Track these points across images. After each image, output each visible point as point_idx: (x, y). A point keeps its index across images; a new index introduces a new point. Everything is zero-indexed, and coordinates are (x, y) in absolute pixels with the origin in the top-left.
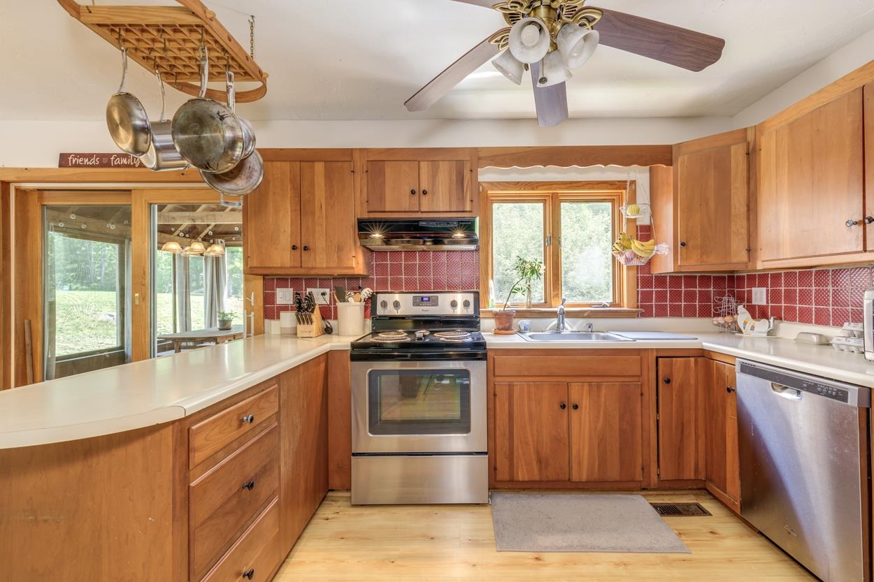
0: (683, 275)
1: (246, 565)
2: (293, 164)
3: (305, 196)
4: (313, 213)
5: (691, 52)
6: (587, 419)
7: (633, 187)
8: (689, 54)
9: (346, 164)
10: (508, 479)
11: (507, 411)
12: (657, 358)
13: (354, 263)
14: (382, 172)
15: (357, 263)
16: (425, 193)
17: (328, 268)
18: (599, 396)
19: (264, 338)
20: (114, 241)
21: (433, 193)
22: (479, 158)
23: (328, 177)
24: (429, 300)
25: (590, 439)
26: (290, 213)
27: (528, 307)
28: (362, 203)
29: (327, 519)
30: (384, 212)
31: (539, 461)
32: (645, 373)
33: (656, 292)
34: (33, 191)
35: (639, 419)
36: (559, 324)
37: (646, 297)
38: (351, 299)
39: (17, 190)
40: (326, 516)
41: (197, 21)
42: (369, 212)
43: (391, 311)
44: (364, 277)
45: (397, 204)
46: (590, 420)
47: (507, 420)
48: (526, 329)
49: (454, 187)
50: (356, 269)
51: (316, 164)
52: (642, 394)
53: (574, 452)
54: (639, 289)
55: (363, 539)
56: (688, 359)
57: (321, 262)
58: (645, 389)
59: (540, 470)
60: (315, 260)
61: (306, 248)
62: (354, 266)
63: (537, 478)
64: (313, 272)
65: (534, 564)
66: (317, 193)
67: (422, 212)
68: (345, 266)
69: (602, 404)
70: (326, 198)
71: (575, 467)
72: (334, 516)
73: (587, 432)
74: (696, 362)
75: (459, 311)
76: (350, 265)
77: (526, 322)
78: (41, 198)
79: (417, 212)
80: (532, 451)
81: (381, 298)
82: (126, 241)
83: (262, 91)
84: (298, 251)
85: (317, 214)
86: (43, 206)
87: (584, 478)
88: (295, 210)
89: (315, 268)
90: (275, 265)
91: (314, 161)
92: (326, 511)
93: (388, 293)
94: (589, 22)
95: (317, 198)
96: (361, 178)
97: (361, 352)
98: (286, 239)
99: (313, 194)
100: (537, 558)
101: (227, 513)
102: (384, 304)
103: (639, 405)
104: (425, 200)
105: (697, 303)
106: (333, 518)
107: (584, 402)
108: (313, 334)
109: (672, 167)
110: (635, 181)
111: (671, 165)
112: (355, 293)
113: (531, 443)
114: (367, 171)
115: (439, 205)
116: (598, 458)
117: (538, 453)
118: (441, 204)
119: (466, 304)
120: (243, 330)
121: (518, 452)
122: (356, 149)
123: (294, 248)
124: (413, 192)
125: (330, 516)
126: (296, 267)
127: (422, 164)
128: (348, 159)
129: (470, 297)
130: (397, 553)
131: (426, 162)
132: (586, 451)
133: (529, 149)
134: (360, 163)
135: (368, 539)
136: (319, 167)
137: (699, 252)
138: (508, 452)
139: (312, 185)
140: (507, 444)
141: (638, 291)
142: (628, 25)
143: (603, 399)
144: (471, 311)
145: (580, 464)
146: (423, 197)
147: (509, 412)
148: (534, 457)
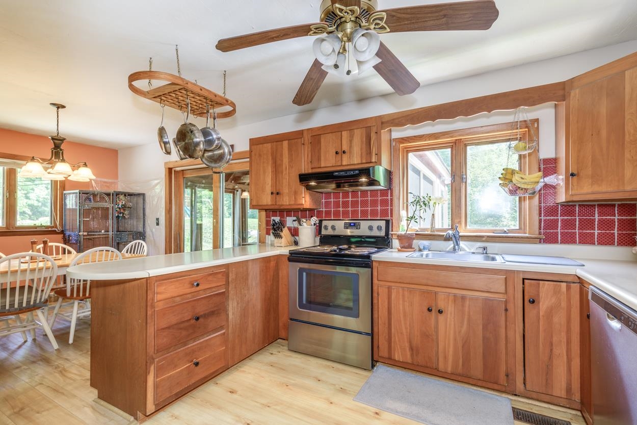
0: (596, 203)
1: (197, 359)
2: (272, 144)
3: (278, 162)
4: (282, 173)
5: (470, 17)
6: (453, 323)
7: (536, 125)
8: (470, 19)
9: (299, 140)
10: (387, 357)
11: (387, 307)
12: (524, 279)
13: (303, 201)
14: (319, 142)
15: (306, 201)
16: (344, 152)
17: (289, 205)
18: (463, 306)
19: (265, 246)
20: (230, 192)
21: (350, 152)
22: (382, 123)
23: (290, 149)
24: (354, 225)
25: (455, 340)
26: (270, 174)
27: (431, 232)
28: (308, 163)
29: (272, 354)
30: (320, 167)
31: (411, 349)
32: (510, 291)
33: (562, 220)
34: (180, 171)
35: (503, 331)
36: (454, 247)
37: (552, 225)
38: (304, 224)
39: (175, 171)
40: (272, 352)
41: (181, 87)
42: (312, 168)
43: (330, 232)
44: (311, 210)
45: (328, 163)
46: (455, 325)
47: (387, 313)
48: (424, 248)
49: (364, 146)
50: (304, 205)
51: (284, 142)
52: (506, 310)
53: (441, 347)
54: (542, 218)
55: (282, 369)
56: (558, 283)
57: (286, 201)
58: (510, 306)
59: (412, 355)
60: (283, 200)
61: (278, 193)
62: (303, 203)
63: (409, 361)
64: (282, 208)
65: (371, 416)
66: (284, 160)
67: (343, 166)
68: (298, 203)
69: (466, 313)
70: (289, 162)
71: (441, 359)
72: (277, 353)
73: (452, 332)
74: (568, 288)
75: (376, 233)
76: (301, 203)
77: (426, 243)
78: (183, 174)
79: (340, 166)
80: (406, 340)
81: (324, 223)
82: (235, 191)
83: (234, 111)
84: (275, 195)
85: (284, 173)
86: (184, 178)
87: (449, 370)
88: (273, 171)
89: (283, 205)
90: (264, 204)
91: (283, 141)
92: (273, 349)
93: (341, 220)
94: (381, 20)
95: (284, 162)
96: (308, 148)
97: (295, 257)
98: (268, 189)
99: (282, 161)
100: (376, 413)
101: (181, 329)
102: (326, 228)
103: (503, 318)
104: (345, 157)
105: (616, 231)
106: (275, 354)
107: (449, 309)
108: (283, 245)
109: (564, 102)
110: (538, 119)
111: (564, 101)
112: (307, 220)
113: (405, 334)
114: (311, 143)
115: (354, 160)
116: (462, 357)
117: (410, 342)
118: (355, 159)
119: (379, 228)
120: (256, 240)
121: (395, 338)
122: (305, 130)
123: (272, 193)
124: (337, 153)
125: (274, 353)
126: (273, 205)
127: (343, 133)
128: (301, 137)
129: (383, 224)
130: (293, 382)
131: (346, 132)
132: (451, 349)
133: (420, 110)
134: (307, 138)
135: (284, 370)
136: (285, 143)
137: (590, 181)
138: (387, 337)
139: (282, 155)
140: (386, 331)
141: (541, 219)
142: (408, 14)
143: (467, 309)
144: (383, 233)
145: (445, 358)
146: (344, 155)
147: (388, 308)
148: (407, 345)
